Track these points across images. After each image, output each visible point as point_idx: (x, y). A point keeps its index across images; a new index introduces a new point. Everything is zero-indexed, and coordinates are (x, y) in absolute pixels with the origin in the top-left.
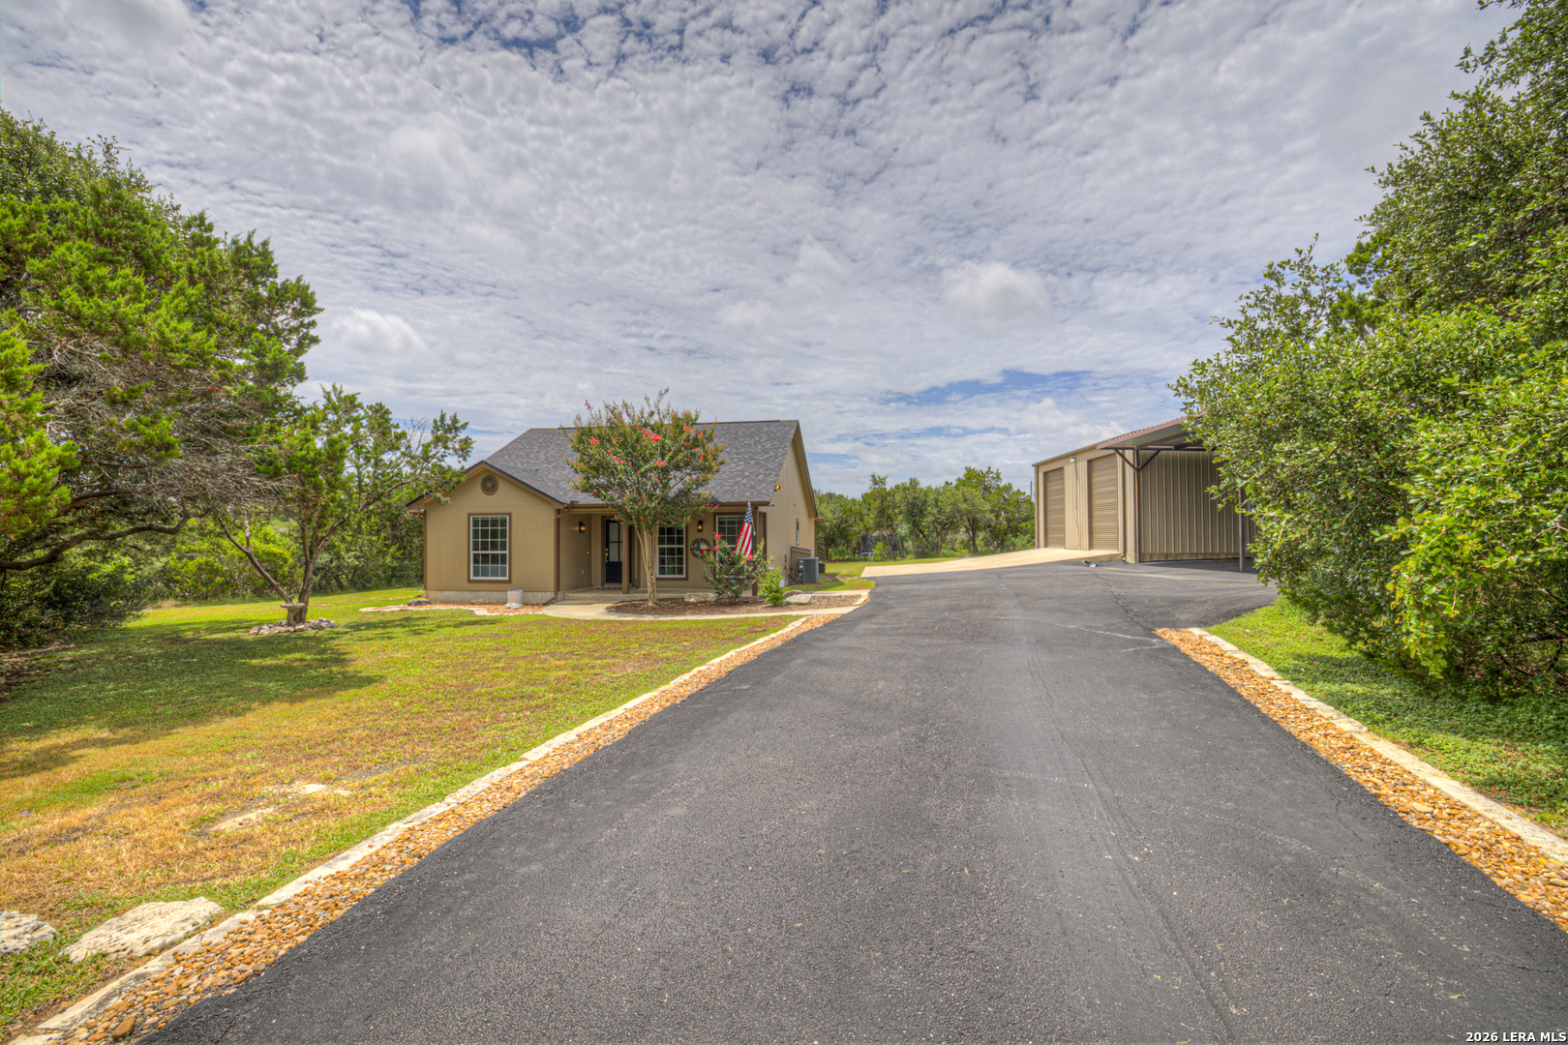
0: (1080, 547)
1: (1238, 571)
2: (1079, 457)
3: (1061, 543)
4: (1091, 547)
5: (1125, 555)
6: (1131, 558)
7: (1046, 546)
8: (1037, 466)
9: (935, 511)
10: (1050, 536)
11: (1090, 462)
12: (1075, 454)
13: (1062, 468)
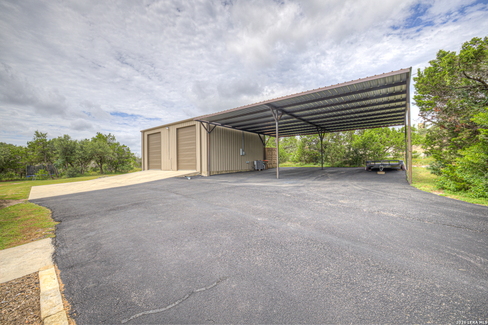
0: (172, 169)
1: (276, 178)
2: (171, 128)
3: (159, 167)
4: (178, 169)
5: (201, 173)
6: (205, 174)
7: (148, 169)
8: (143, 132)
9: (81, 152)
10: (150, 164)
11: (177, 129)
12: (168, 126)
13: (160, 132)
